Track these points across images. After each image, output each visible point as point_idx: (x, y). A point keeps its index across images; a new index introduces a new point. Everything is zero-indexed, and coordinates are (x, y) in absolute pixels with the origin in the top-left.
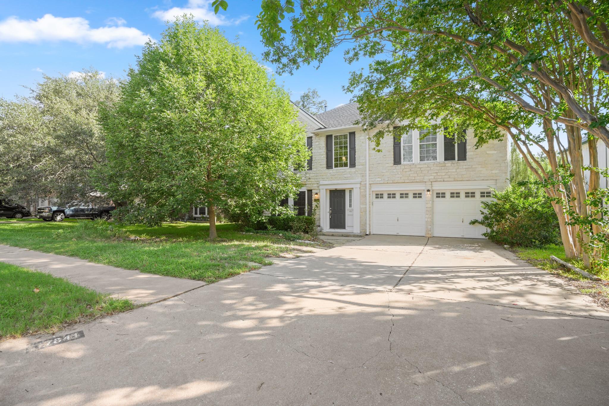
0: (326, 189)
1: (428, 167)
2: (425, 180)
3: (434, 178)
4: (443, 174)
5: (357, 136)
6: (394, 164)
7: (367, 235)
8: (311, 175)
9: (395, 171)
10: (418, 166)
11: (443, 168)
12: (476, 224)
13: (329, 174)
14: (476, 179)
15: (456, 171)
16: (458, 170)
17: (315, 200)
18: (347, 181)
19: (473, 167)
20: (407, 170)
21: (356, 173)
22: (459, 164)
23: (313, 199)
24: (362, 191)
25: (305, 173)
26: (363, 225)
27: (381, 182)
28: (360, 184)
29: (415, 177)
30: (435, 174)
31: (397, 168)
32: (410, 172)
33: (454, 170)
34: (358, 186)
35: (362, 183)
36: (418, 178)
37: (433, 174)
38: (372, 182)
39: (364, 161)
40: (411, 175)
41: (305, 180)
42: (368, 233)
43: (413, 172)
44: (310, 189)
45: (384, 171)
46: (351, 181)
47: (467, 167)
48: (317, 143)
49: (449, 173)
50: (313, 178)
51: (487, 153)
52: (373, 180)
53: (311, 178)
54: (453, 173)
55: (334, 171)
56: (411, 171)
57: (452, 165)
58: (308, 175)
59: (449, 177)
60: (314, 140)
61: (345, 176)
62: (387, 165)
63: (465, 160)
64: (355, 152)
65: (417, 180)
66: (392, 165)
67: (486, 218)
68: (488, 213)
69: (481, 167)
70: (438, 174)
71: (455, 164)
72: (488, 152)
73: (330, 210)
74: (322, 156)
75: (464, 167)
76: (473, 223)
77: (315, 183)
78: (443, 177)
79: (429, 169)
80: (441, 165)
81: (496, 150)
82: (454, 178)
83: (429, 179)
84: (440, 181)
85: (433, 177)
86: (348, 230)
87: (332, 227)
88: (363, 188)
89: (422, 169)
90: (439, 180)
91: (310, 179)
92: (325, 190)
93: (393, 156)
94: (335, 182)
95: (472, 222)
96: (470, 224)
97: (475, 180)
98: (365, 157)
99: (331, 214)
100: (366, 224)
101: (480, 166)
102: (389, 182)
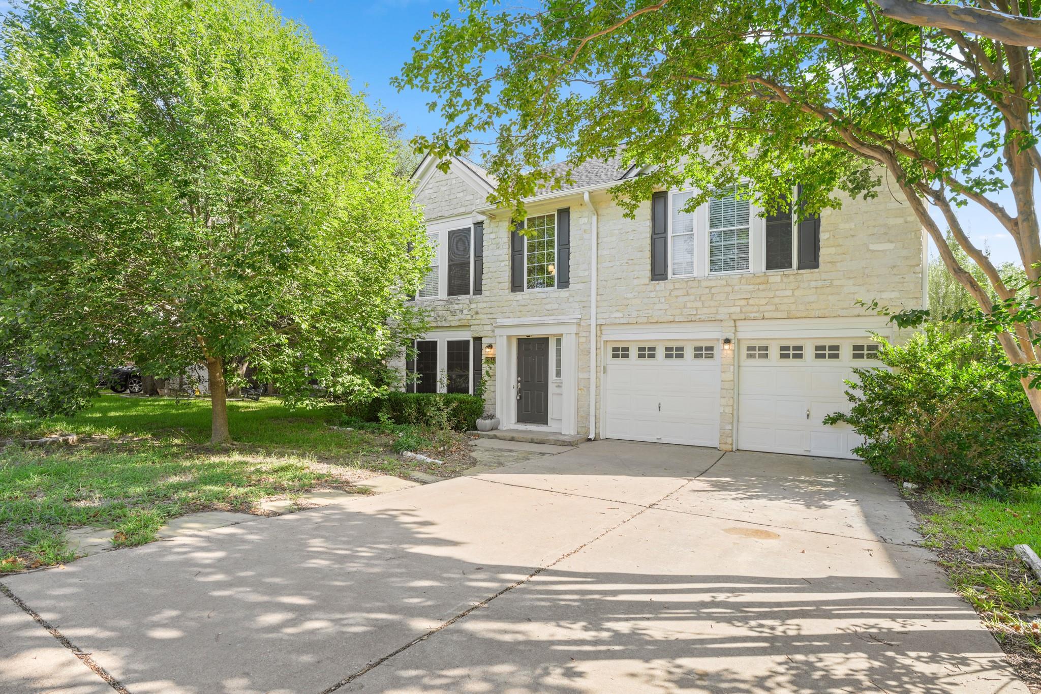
0: (509, 337)
1: (727, 285)
2: (718, 317)
3: (741, 311)
4: (763, 302)
5: (573, 216)
6: (652, 280)
7: (590, 440)
8: (481, 305)
9: (652, 295)
10: (704, 284)
11: (761, 287)
12: (840, 423)
13: (515, 303)
14: (841, 313)
15: (793, 295)
16: (797, 293)
17: (487, 359)
18: (552, 318)
19: (835, 283)
20: (680, 292)
21: (571, 299)
22: (799, 278)
23: (483, 357)
24: (582, 340)
25: (468, 302)
26: (582, 417)
27: (622, 321)
28: (579, 324)
29: (697, 309)
30: (743, 302)
31: (658, 288)
32: (686, 298)
33: (789, 293)
34: (574, 329)
35: (582, 323)
36: (705, 311)
37: (738, 303)
38: (603, 322)
39: (586, 273)
40: (689, 305)
41: (469, 317)
42: (592, 436)
43: (692, 298)
44: (477, 335)
45: (630, 296)
46: (560, 317)
47: (819, 284)
48: (492, 236)
49: (777, 300)
50: (485, 311)
51: (869, 250)
52: (606, 316)
53: (479, 311)
54: (786, 300)
55: (524, 297)
56: (688, 294)
57: (785, 280)
58: (473, 306)
59: (777, 310)
60: (487, 227)
61: (548, 307)
62: (636, 282)
63: (817, 266)
64: (569, 253)
65: (703, 317)
66: (647, 281)
67: (861, 411)
68: (864, 398)
69: (854, 285)
70: (751, 302)
71: (792, 277)
72: (872, 247)
73: (518, 382)
74: (503, 264)
75: (813, 284)
76: (833, 420)
77: (488, 322)
78: (762, 308)
79: (730, 289)
80: (758, 281)
81: (892, 242)
82: (788, 312)
83: (730, 314)
84: (755, 319)
85: (738, 309)
86: (552, 427)
87: (521, 419)
88: (584, 334)
89: (713, 291)
90: (752, 315)
91: (477, 313)
92: (505, 337)
93: (649, 261)
94: (527, 320)
95: (830, 418)
96: (825, 423)
97: (839, 316)
98: (590, 264)
99: (519, 391)
100: (589, 415)
101: (851, 282)
102: (639, 320)
